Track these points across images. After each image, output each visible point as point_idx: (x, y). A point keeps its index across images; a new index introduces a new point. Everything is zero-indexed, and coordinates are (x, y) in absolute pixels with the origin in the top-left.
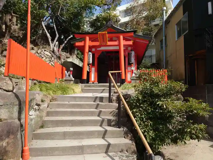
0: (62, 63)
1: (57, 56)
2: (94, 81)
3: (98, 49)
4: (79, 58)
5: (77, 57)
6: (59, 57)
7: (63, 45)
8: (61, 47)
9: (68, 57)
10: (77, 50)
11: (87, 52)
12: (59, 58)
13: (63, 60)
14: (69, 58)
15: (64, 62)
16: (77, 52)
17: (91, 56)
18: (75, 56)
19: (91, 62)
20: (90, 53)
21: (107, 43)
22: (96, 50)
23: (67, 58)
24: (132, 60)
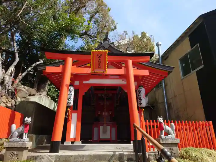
0: (17, 103)
1: (8, 90)
2: (75, 139)
3: (84, 82)
4: (50, 97)
5: (48, 94)
6: (12, 93)
7: (24, 74)
8: (21, 76)
9: (32, 94)
10: (49, 85)
11: (66, 85)
12: (13, 95)
13: (19, 99)
14: (34, 95)
15: (22, 102)
16: (49, 88)
17: (73, 92)
18: (45, 93)
19: (72, 104)
20: (71, 88)
21: (106, 71)
22: (81, 83)
23: (30, 95)
24: (141, 102)
